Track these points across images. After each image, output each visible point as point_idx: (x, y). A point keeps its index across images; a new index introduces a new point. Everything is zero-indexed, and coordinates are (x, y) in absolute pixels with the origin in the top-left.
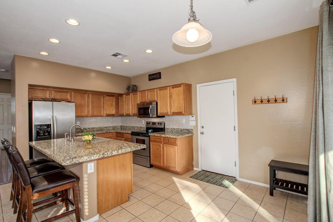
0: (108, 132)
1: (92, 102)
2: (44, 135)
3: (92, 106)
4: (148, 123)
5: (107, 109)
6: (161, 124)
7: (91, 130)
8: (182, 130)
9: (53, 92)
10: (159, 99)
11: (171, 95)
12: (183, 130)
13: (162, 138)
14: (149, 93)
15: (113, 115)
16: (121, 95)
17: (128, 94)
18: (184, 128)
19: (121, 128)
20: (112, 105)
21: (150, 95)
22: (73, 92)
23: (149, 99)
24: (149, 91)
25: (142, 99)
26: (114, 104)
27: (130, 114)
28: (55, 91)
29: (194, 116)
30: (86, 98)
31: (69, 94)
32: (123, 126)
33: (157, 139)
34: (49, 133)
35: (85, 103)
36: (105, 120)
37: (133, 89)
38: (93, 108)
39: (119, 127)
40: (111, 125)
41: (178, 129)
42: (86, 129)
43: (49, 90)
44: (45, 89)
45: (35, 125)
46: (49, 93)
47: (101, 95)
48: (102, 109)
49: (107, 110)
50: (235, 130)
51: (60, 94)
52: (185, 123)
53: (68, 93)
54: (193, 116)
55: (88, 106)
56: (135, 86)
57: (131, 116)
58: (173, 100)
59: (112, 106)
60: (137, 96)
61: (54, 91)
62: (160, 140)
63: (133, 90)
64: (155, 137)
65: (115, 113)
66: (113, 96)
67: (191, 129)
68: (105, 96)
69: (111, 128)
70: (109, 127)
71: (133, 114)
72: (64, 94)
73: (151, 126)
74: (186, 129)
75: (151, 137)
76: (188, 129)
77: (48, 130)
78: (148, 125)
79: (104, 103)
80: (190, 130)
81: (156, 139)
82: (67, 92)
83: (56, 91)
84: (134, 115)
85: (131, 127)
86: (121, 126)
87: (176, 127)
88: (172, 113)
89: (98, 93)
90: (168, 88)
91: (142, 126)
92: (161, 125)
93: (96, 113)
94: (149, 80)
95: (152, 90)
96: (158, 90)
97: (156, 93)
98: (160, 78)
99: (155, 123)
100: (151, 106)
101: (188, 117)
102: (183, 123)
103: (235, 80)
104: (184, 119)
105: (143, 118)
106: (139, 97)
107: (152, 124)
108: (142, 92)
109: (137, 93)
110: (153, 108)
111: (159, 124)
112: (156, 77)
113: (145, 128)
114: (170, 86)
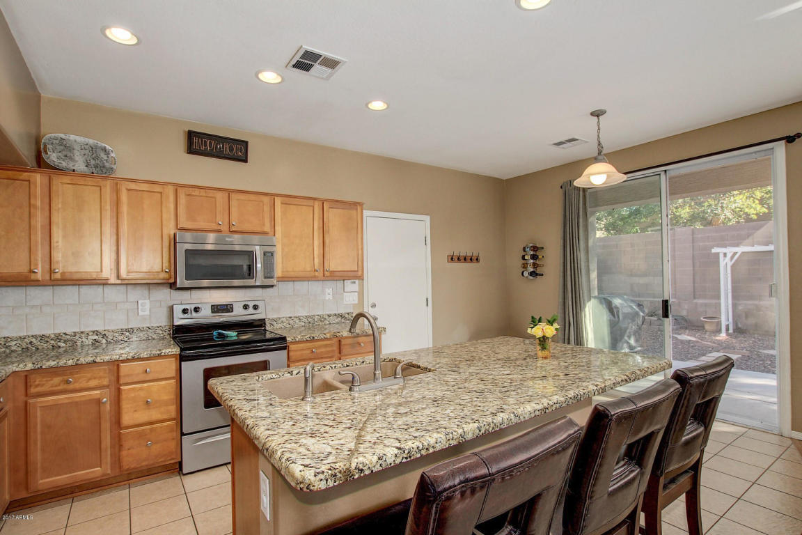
4: (185, 310)
6: (256, 307)
8: (322, 319)
10: (279, 229)
11: (325, 224)
12: (327, 317)
13: (335, 342)
18: (329, 313)
21: (240, 211)
23: (237, 222)
27: (99, 273)
29: (357, 281)
33: (319, 347)
41: (312, 317)
50: (427, 305)
52: (331, 298)
54: (355, 283)
60: (161, 203)
62: (331, 349)
64: (309, 344)
67: (348, 314)
73: (206, 317)
74: (335, 315)
76: (339, 312)
78: (186, 316)
80: (347, 316)
81: (314, 348)
84: (134, 279)
87: (303, 313)
88: (328, 274)
90: (316, 203)
91: (134, 325)
92: (258, 311)
94: (191, 150)
95: (252, 197)
96: (278, 201)
97: (267, 209)
98: (245, 161)
99: (227, 305)
100: (258, 250)
101: (340, 284)
102: (327, 298)
103: (427, 218)
104: (327, 290)
105: (146, 292)
106: (172, 206)
107: (212, 312)
108: (196, 192)
109: (158, 188)
110: (268, 256)
111: (246, 307)
112: (228, 150)
113: (161, 332)
114: (323, 201)
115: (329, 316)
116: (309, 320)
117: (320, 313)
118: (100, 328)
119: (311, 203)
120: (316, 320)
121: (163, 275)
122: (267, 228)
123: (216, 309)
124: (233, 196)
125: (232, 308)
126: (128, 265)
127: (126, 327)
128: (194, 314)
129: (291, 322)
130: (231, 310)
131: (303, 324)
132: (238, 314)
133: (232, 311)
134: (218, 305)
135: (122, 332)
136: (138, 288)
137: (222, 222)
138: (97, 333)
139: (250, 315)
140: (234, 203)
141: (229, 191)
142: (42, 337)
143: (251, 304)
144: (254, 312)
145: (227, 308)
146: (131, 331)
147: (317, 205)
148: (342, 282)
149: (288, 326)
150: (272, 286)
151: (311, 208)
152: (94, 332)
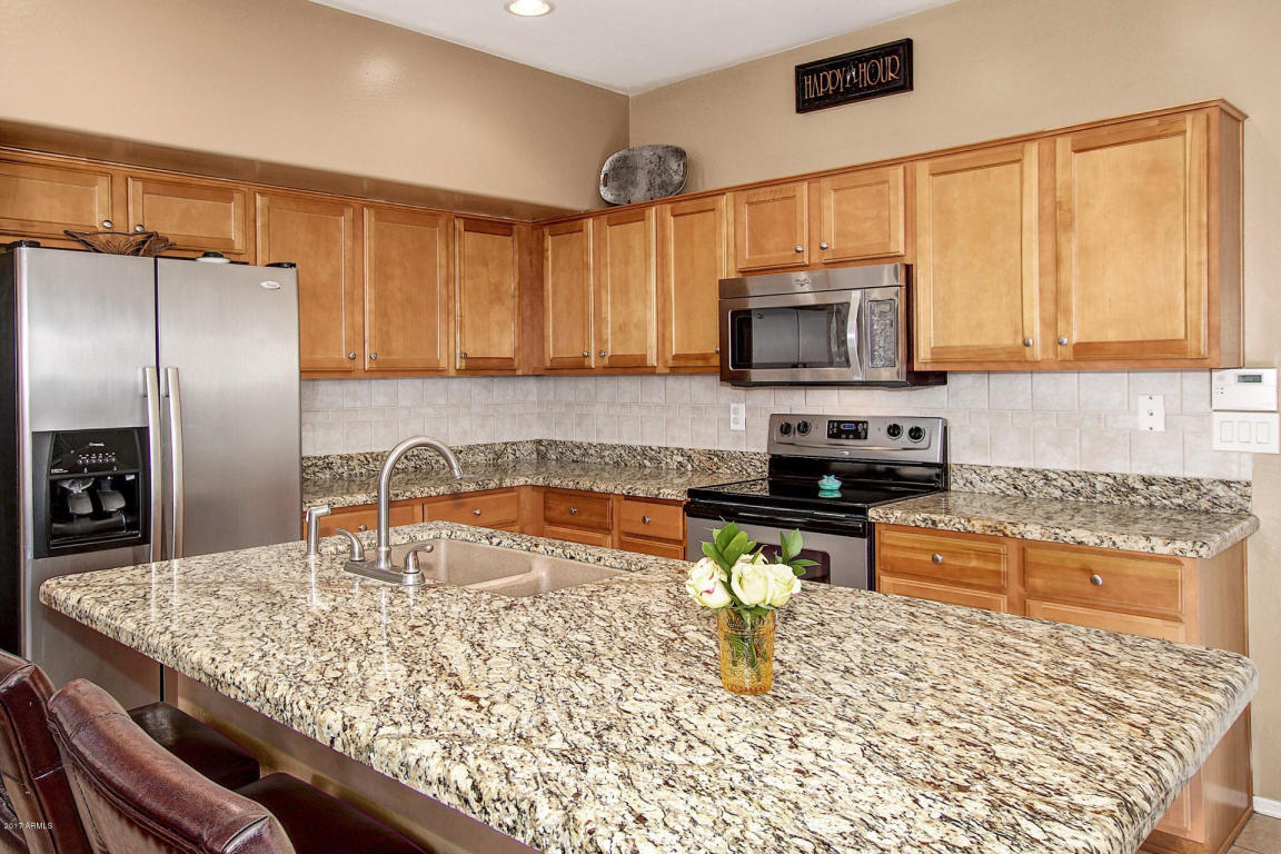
0: (492, 485)
1: (381, 264)
2: (99, 513)
3: (381, 297)
4: (785, 427)
5: (467, 321)
6: (916, 433)
7: (357, 471)
8: (1122, 487)
9: (135, 188)
10: (926, 241)
11: (1057, 205)
12: (1139, 485)
13: (1010, 552)
14: (830, 200)
15: (500, 369)
16: (559, 221)
17: (619, 213)
18: (1145, 473)
19: (542, 457)
20: (497, 295)
21: (839, 214)
22: (262, 194)
23: (830, 240)
24: (826, 183)
25: (757, 247)
26: (511, 284)
27: (644, 357)
28: (145, 181)
29: (1269, 376)
30: (344, 240)
31: (234, 208)
32: (553, 443)
33: (953, 554)
34: (136, 496)
35: (337, 274)
36: (442, 401)
37: (658, 181)
38: (382, 314)
39: (526, 452)
40: (482, 438)
41: (1085, 477)
42: (329, 466)
43: (106, 174)
44: (82, 162)
45: (36, 436)
46: (105, 198)
47: (435, 215)
48: (439, 318)
49: (467, 329)
51: (179, 204)
52: (1159, 427)
53: (230, 199)
54: (1258, 379)
55: (355, 300)
56: (680, 153)
57: (650, 372)
58: (1084, 251)
59: (500, 300)
60: (715, 229)
61: (140, 184)
62: (991, 567)
63: (663, 186)
64: (937, 539)
65: (517, 350)
66: (506, 229)
67: (1227, 484)
68: (460, 224)
69: (481, 458)
70: (470, 448)
71: (676, 357)
72: (201, 205)
73: (817, 444)
74: (1173, 481)
75: (884, 537)
76: (1189, 475)
77: (123, 476)
78: (786, 438)
79: (449, 279)
80: (1220, 490)
81: (940, 552)
82: (224, 195)
83: (159, 182)
84: (683, 367)
85: (631, 449)
86: (539, 442)
88: (1067, 353)
89: (418, 207)
90: (1032, 150)
91: (726, 445)
92: (923, 443)
93: (399, 352)
95: (864, 178)
97: (896, 198)
99: (857, 423)
100: (855, 302)
101: (1194, 382)
102: (1144, 427)
104: (1143, 401)
105: (741, 390)
107: (829, 436)
108: (763, 194)
109: (710, 203)
111: (894, 431)
113: (758, 464)
115: (1148, 482)
116: (1078, 485)
117: (1116, 470)
118: (686, 447)
120: (1099, 487)
123: (837, 429)
124: (826, 185)
125: (866, 431)
127: (716, 448)
129: (1021, 482)
130: (863, 434)
131: (1058, 493)
132: (878, 444)
133: (866, 438)
134: (840, 422)
135: (710, 455)
138: (681, 451)
139: (900, 451)
140: (826, 200)
142: (630, 448)
143: (907, 426)
144: (910, 443)
145: (858, 429)
146: (720, 455)
148: (1207, 374)
149: (1012, 491)
152: (678, 450)
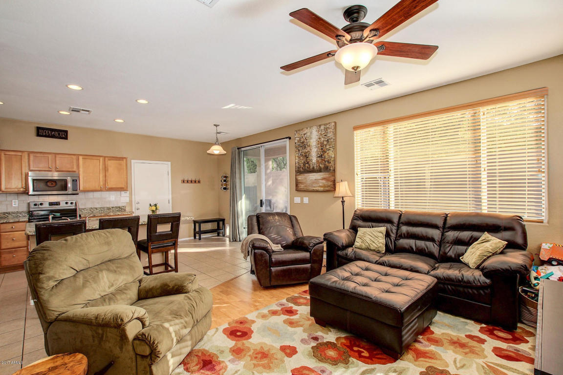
4: (35, 204)
6: (72, 203)
10: (81, 170)
11: (106, 167)
12: (111, 208)
18: (112, 206)
21: (61, 162)
23: (59, 167)
25: (36, 165)
50: (169, 203)
54: (126, 193)
58: (110, 174)
60: (21, 160)
71: (6, 189)
74: (116, 207)
78: (36, 207)
80: (122, 207)
84: (9, 191)
87: (97, 206)
88: (107, 189)
94: (38, 135)
95: (67, 156)
96: (81, 158)
97: (75, 161)
98: (67, 139)
99: (57, 202)
100: (69, 179)
102: (112, 200)
103: (169, 163)
104: (112, 196)
105: (16, 197)
106: (27, 161)
107: (49, 205)
108: (39, 155)
109: (20, 154)
110: (74, 181)
111: (67, 203)
112: (57, 134)
113: (24, 214)
114: (105, 157)
115: (113, 208)
117: (108, 206)
119: (99, 158)
120: (105, 209)
121: (22, 190)
122: (75, 169)
123: (51, 204)
124: (57, 156)
126: (5, 185)
127: (6, 212)
128: (40, 206)
129: (92, 210)
132: (63, 206)
133: (60, 205)
135: (4, 213)
136: (12, 195)
137: (52, 167)
139: (70, 207)
140: (57, 159)
141: (56, 154)
143: (70, 202)
144: (71, 205)
145: (58, 204)
146: (9, 213)
147: (101, 159)
148: (119, 192)
150: (78, 194)
151: (98, 160)
